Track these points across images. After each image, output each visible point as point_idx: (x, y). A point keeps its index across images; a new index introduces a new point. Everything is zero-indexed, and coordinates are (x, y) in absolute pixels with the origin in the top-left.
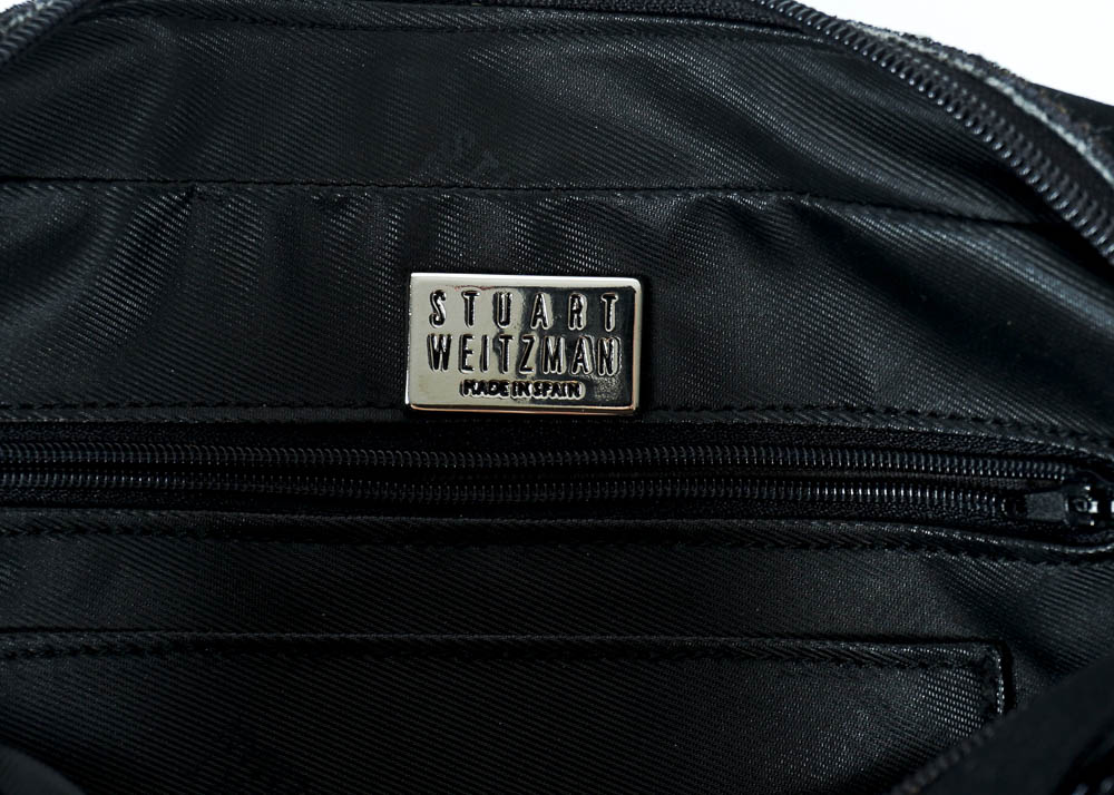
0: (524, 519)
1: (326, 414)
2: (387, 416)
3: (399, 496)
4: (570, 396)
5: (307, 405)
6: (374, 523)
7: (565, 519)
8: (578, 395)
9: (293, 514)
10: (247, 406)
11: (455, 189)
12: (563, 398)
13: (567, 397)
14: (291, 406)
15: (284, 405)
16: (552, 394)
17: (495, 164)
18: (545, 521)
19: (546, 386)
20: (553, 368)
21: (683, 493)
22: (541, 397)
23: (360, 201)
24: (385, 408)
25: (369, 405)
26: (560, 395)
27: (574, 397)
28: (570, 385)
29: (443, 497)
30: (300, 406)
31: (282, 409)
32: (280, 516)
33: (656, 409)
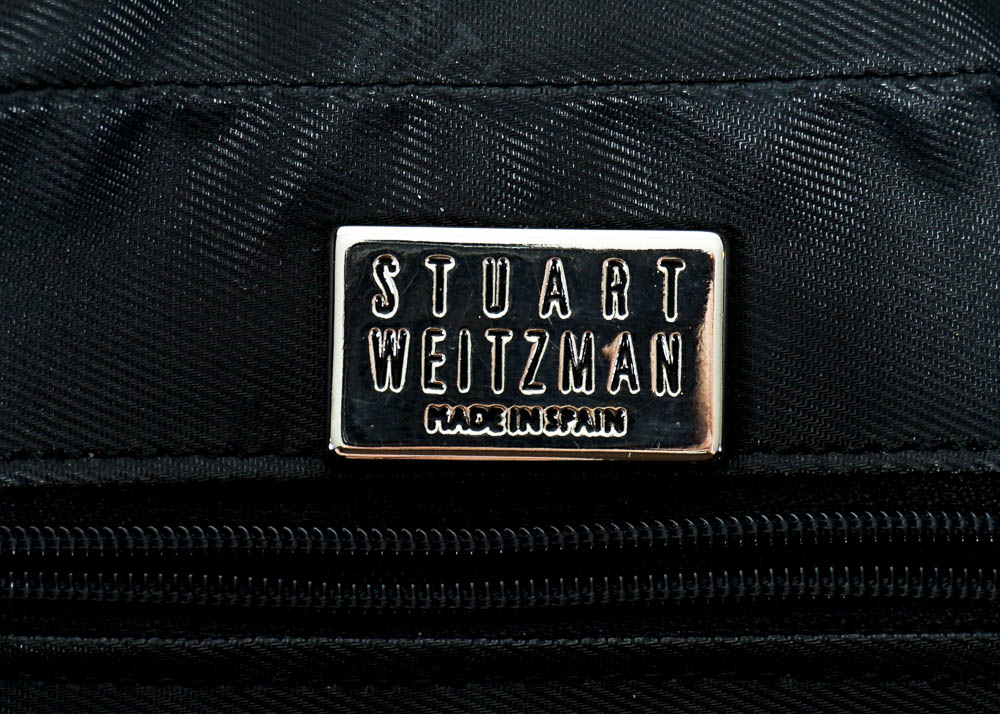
0: (527, 639)
1: (196, 467)
2: (299, 468)
3: (316, 601)
4: (608, 430)
5: (162, 452)
6: (274, 649)
7: (596, 636)
8: (620, 428)
9: (136, 637)
10: (61, 456)
11: (409, 87)
12: (595, 434)
13: (602, 433)
14: (136, 455)
15: (124, 454)
16: (577, 429)
17: (476, 45)
18: (561, 641)
19: (567, 416)
20: (578, 384)
21: (795, 590)
22: (558, 432)
23: (252, 110)
24: (294, 455)
25: (267, 450)
26: (590, 429)
27: (613, 433)
28: (607, 413)
29: (390, 601)
30: (153, 456)
31: (121, 461)
32: (114, 640)
33: (749, 452)
